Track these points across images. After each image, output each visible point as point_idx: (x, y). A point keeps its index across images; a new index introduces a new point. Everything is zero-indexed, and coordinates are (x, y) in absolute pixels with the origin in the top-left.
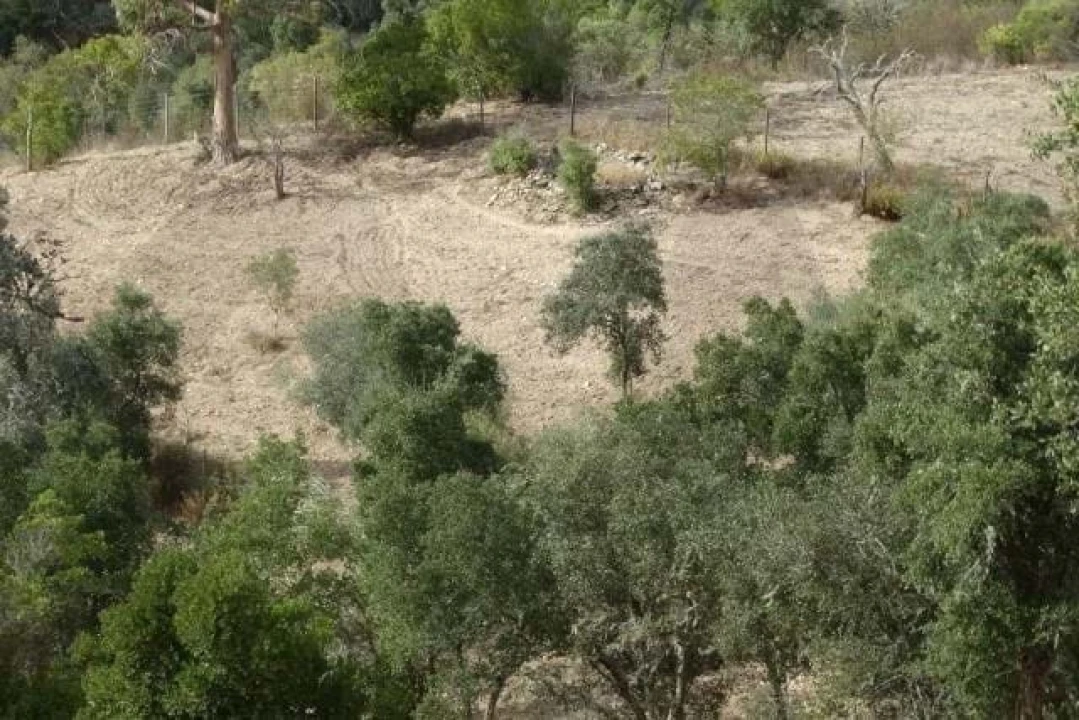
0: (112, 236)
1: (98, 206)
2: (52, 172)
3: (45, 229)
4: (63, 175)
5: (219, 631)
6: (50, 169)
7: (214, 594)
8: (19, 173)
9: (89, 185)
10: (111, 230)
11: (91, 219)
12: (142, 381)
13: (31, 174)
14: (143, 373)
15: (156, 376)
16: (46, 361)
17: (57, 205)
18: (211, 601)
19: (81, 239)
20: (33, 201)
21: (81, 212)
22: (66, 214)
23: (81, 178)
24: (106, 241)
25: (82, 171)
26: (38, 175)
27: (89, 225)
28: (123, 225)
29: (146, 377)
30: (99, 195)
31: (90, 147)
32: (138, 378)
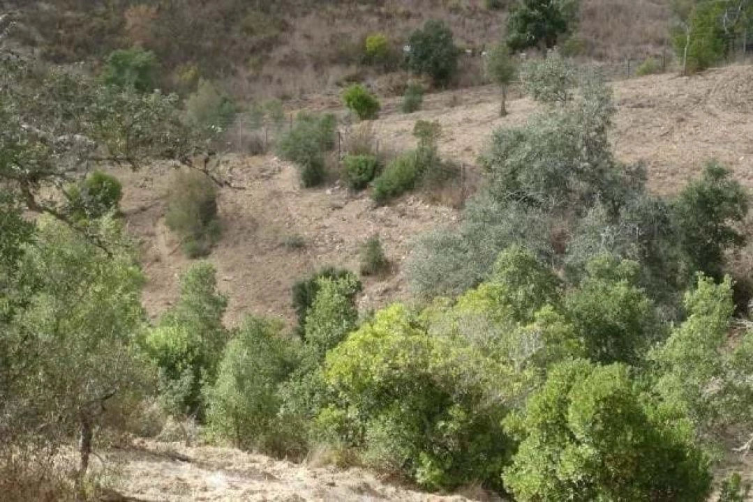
0: (730, 124)
1: (724, 102)
2: (700, 77)
3: (684, 117)
4: (707, 80)
5: (595, 422)
6: (699, 74)
7: (595, 394)
8: (677, 77)
9: (723, 88)
10: (729, 120)
11: (717, 112)
12: (719, 230)
13: (685, 78)
14: (719, 224)
15: (729, 228)
16: (631, 212)
17: (695, 100)
18: (592, 399)
19: (707, 126)
20: (681, 97)
21: (712, 106)
22: (700, 107)
23: (718, 82)
24: (724, 128)
25: (720, 77)
26: (690, 79)
27: (715, 116)
28: (739, 117)
29: (723, 228)
30: (728, 96)
31: (733, 61)
32: (717, 228)
